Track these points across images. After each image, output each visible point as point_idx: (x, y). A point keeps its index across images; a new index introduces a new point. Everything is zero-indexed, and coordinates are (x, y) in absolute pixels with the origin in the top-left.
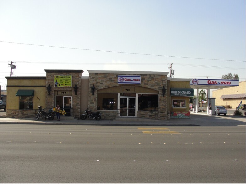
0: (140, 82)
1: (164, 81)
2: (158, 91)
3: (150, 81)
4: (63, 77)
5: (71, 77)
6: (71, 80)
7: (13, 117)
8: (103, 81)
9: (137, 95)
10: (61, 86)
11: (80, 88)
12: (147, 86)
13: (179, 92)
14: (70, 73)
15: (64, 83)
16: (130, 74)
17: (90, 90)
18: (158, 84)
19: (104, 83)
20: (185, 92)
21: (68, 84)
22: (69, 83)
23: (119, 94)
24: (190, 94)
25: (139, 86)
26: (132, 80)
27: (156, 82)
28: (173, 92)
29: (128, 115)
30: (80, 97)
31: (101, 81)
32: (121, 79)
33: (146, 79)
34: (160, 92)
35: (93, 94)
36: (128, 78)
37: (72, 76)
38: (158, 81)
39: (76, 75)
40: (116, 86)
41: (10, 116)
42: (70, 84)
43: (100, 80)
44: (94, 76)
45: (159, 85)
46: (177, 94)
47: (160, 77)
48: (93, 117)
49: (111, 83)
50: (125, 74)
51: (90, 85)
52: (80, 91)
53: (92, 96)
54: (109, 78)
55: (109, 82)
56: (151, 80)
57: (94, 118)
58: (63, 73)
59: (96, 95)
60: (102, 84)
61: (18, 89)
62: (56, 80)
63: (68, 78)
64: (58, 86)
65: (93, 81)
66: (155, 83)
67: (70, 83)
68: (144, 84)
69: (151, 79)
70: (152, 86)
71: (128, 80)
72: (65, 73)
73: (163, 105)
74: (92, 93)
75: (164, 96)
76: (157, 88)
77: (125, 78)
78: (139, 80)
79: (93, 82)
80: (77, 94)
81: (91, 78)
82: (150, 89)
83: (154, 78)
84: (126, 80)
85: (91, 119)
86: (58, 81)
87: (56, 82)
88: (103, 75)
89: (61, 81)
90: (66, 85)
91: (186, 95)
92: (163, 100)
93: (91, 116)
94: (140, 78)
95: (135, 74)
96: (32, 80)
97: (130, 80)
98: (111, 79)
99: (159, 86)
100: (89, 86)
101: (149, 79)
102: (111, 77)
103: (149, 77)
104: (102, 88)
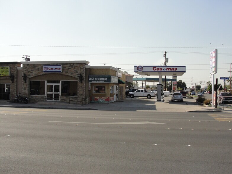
1: (82, 69)
2: (77, 78)
3: (70, 70)
4: (3, 68)
6: (9, 71)
8: (33, 71)
10: (2, 75)
11: (16, 77)
12: (67, 74)
13: (96, 79)
14: (9, 65)
15: (4, 73)
16: (54, 64)
18: (77, 72)
19: (34, 72)
20: (102, 79)
21: (7, 74)
22: (7, 73)
23: (46, 82)
24: (106, 80)
25: (61, 74)
26: (54, 69)
27: (75, 70)
28: (91, 79)
29: (53, 99)
30: (16, 84)
32: (46, 68)
33: (67, 68)
34: (79, 79)
35: (25, 82)
36: (51, 67)
37: (10, 67)
38: (77, 69)
39: (13, 66)
40: (42, 75)
43: (31, 70)
44: (26, 66)
46: (95, 80)
47: (78, 65)
49: (39, 72)
50: (50, 64)
51: (23, 74)
52: (16, 79)
53: (24, 84)
54: (37, 68)
55: (37, 72)
57: (23, 102)
59: (28, 82)
60: (32, 73)
63: (6, 69)
65: (25, 71)
66: (74, 71)
67: (9, 73)
68: (65, 72)
69: (70, 68)
70: (72, 74)
71: (51, 69)
72: (5, 65)
73: (81, 91)
75: (82, 83)
76: (76, 75)
77: (48, 67)
78: (60, 69)
79: (26, 72)
80: (14, 82)
81: (24, 68)
82: (70, 76)
83: (74, 66)
84: (50, 69)
85: (21, 103)
88: (33, 66)
89: (1, 72)
90: (5, 75)
91: (102, 81)
92: (81, 87)
93: (21, 100)
94: (61, 67)
95: (58, 64)
97: (53, 69)
98: (39, 68)
99: (77, 74)
101: (69, 68)
102: (39, 67)
103: (69, 65)
104: (32, 76)
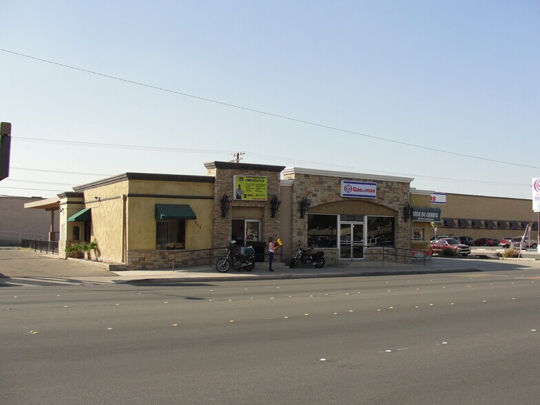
0: (374, 194)
1: (406, 193)
2: (397, 212)
3: (387, 194)
4: (252, 179)
5: (266, 180)
6: (266, 187)
7: (144, 268)
8: (318, 191)
9: (366, 218)
10: (248, 198)
12: (382, 203)
13: (423, 214)
15: (254, 192)
16: (358, 179)
17: (296, 207)
19: (319, 194)
20: (431, 215)
21: (260, 195)
22: (262, 193)
23: (339, 217)
25: (371, 203)
26: (364, 191)
27: (395, 195)
28: (415, 214)
29: (352, 255)
30: (279, 222)
31: (315, 190)
32: (348, 187)
33: (382, 189)
34: (401, 214)
35: (302, 217)
36: (358, 186)
37: (269, 179)
38: (397, 193)
39: (272, 176)
40: (337, 201)
41: (137, 266)
42: (263, 195)
43: (313, 189)
44: (303, 179)
45: (399, 201)
46: (421, 217)
47: (400, 186)
48: (313, 261)
49: (329, 195)
51: (297, 197)
52: (280, 209)
53: (299, 220)
54: (326, 184)
55: (327, 193)
56: (388, 192)
57: (315, 264)
58: (250, 171)
59: (306, 217)
60: (315, 195)
61: (153, 201)
62: (239, 186)
63: (260, 183)
64: (243, 199)
65: (302, 189)
66: (395, 197)
67: (265, 192)
68: (379, 198)
69: (388, 190)
70: (390, 203)
71: (359, 190)
72: (252, 172)
73: (404, 237)
74: (299, 214)
75: (406, 221)
76: (396, 206)
77: (353, 185)
78: (374, 191)
79: (301, 192)
81: (299, 183)
82: (386, 207)
83: (393, 187)
84: (356, 191)
86: (243, 188)
87: (239, 189)
88: (317, 179)
89: (248, 188)
90: (257, 197)
91: (432, 219)
92: (405, 229)
93: (310, 259)
94: (374, 187)
95: (366, 180)
96: (184, 183)
97: (361, 190)
98: (330, 187)
100: (295, 200)
101: (386, 190)
102: (330, 183)
103: (385, 185)
104: (316, 204)
